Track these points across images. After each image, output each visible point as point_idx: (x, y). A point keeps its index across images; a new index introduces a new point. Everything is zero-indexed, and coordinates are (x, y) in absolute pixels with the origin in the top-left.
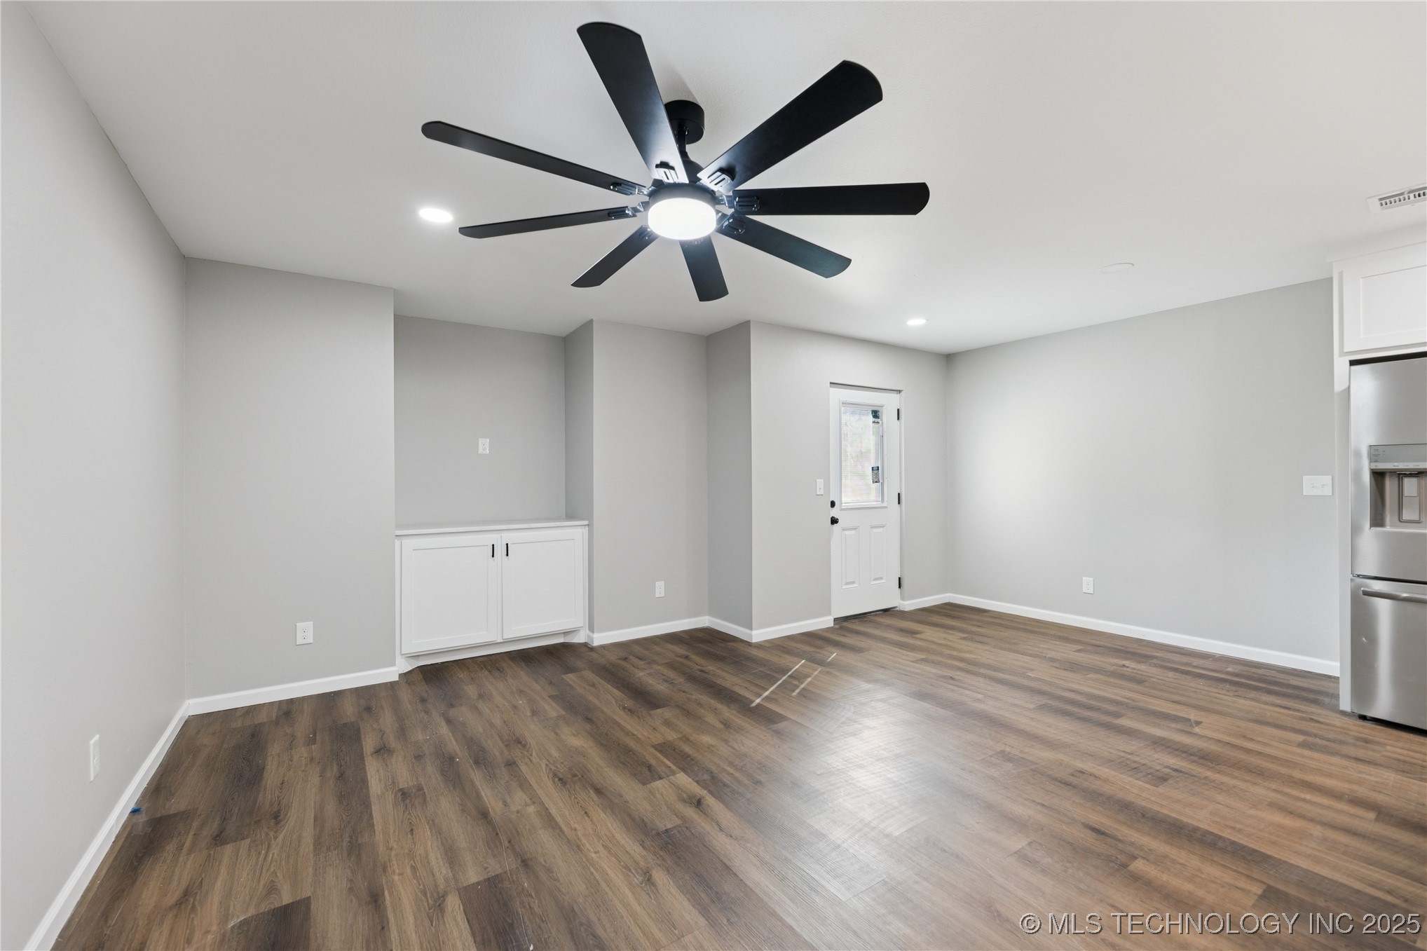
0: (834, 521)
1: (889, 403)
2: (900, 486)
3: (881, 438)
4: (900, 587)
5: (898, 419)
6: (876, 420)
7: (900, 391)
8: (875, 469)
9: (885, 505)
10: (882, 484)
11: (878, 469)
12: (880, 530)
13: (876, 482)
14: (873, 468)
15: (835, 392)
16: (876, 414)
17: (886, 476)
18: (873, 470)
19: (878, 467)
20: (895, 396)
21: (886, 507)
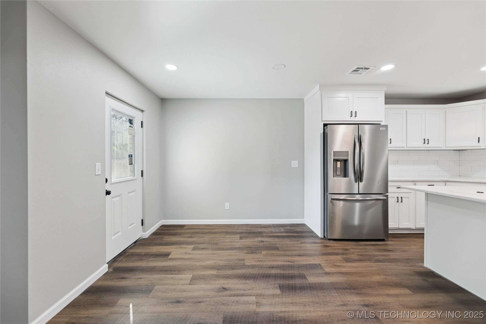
0: (108, 193)
1: (138, 117)
2: (143, 166)
3: (133, 137)
4: (142, 225)
5: (142, 127)
6: (132, 126)
7: (142, 111)
8: (131, 156)
9: (135, 178)
10: (134, 165)
11: (132, 156)
12: (133, 194)
13: (131, 164)
14: (129, 155)
15: (108, 100)
16: (131, 122)
17: (136, 160)
18: (129, 156)
19: (132, 155)
20: (140, 113)
21: (136, 179)
